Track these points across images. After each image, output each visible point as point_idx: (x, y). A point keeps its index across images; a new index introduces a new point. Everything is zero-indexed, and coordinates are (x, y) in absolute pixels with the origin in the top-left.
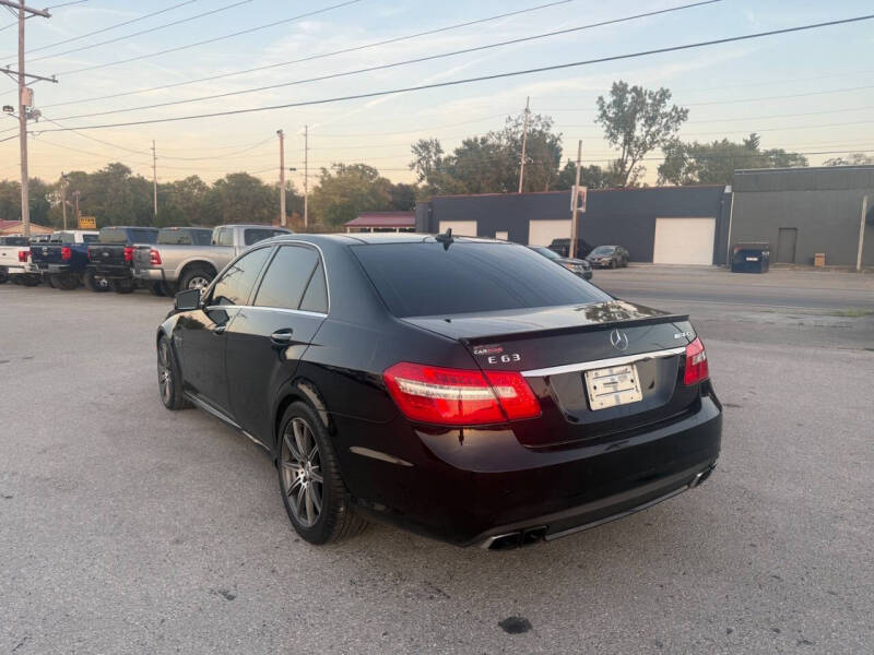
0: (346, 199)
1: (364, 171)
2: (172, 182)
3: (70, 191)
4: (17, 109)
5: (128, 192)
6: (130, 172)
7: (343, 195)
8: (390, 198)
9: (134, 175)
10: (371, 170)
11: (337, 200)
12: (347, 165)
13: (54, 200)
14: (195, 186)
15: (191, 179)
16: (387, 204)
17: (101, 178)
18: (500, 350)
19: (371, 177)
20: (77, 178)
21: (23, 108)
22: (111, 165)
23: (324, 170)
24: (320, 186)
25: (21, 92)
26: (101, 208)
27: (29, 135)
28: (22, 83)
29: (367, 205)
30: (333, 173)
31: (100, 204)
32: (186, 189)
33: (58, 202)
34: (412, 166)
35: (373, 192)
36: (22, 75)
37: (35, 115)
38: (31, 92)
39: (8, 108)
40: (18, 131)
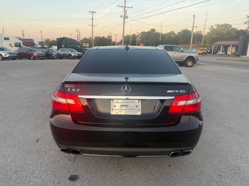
0: (218, 36)
1: (227, 26)
2: (166, 33)
3: (142, 37)
4: (123, 16)
5: (154, 36)
6: (155, 31)
7: (217, 35)
8: (235, 34)
9: (157, 32)
10: (229, 25)
11: (215, 36)
12: (220, 24)
13: (138, 39)
14: (172, 34)
15: (171, 32)
16: (234, 37)
17: (149, 33)
18: (74, 86)
19: (229, 28)
20: (143, 33)
21: (124, 16)
22: (151, 29)
23: (212, 27)
24: (210, 32)
25: (124, 11)
26: (147, 41)
27: (125, 23)
28: (125, 9)
29: (226, 37)
30: (215, 27)
31: (147, 40)
32: (170, 35)
33: (138, 40)
34: (246, 23)
35: (229, 33)
36: (125, 7)
37: (127, 17)
38: (126, 11)
39: (121, 16)
40: (123, 22)
